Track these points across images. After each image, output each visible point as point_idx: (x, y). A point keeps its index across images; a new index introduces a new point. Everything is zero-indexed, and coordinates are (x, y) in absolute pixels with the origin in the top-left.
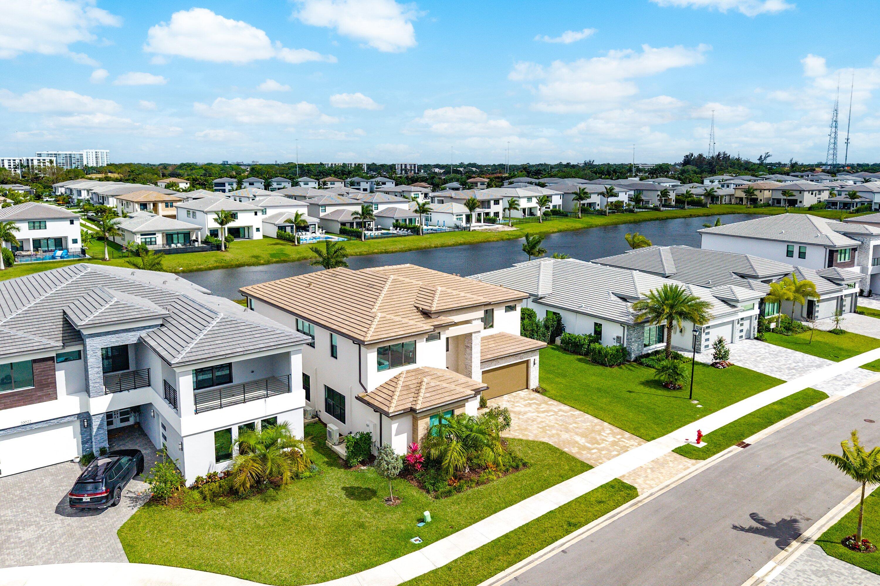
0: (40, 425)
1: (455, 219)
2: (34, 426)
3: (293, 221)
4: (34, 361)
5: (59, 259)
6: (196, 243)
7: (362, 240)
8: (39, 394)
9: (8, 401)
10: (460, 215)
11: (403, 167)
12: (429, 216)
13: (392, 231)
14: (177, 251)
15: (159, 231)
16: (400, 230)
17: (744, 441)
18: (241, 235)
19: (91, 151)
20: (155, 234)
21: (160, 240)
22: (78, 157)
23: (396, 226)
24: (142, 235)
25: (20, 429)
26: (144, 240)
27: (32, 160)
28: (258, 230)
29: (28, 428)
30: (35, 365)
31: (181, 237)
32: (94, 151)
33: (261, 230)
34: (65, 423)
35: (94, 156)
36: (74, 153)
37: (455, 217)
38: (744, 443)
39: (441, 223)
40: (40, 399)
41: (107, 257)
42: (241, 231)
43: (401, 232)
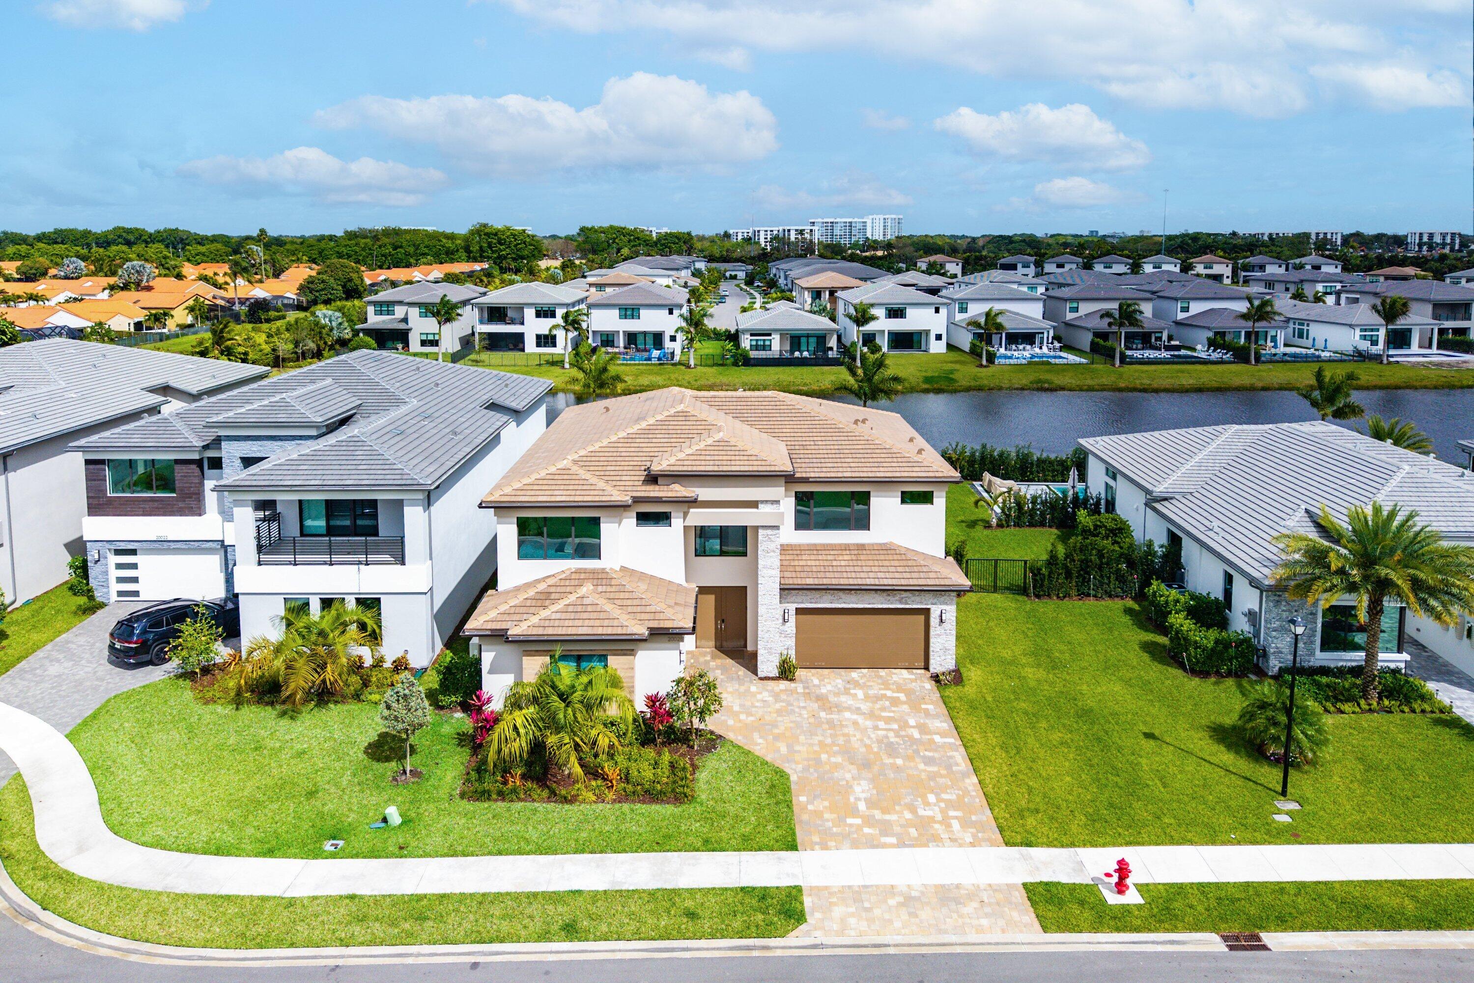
0: (178, 545)
1: (1357, 337)
2: (173, 545)
3: (983, 323)
4: (177, 462)
5: (655, 361)
6: (830, 353)
7: (1114, 365)
8: (181, 505)
9: (147, 506)
10: (1372, 330)
11: (1425, 239)
12: (1305, 328)
13: (1201, 351)
14: (802, 362)
15: (776, 330)
16: (1214, 351)
17: (1261, 935)
18: (915, 345)
19: (877, 217)
20: (770, 335)
21: (776, 344)
22: (859, 226)
23: (1212, 344)
24: (752, 335)
25: (157, 545)
26: (754, 343)
27: (789, 231)
28: (939, 337)
29: (166, 545)
30: (177, 467)
31: (813, 341)
32: (882, 217)
33: (944, 337)
34: (206, 549)
35: (882, 225)
36: (856, 220)
37: (1358, 333)
38: (1259, 939)
39: (1320, 344)
40: (181, 512)
41: (692, 363)
42: (915, 338)
43: (1215, 356)
